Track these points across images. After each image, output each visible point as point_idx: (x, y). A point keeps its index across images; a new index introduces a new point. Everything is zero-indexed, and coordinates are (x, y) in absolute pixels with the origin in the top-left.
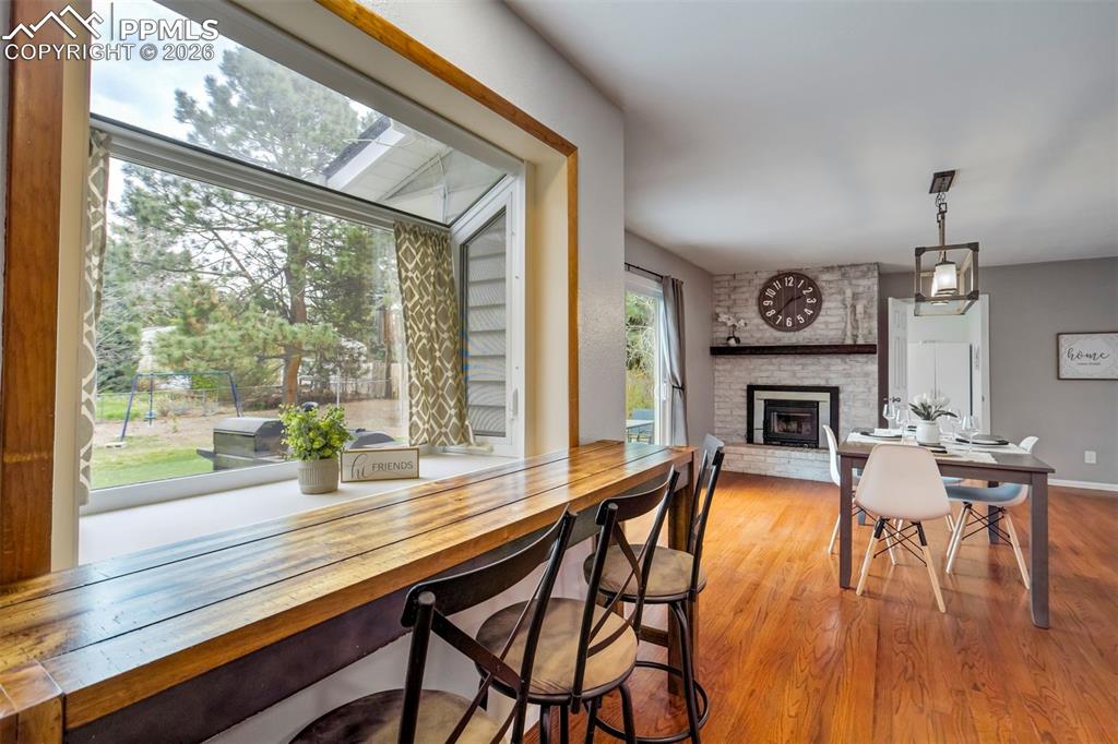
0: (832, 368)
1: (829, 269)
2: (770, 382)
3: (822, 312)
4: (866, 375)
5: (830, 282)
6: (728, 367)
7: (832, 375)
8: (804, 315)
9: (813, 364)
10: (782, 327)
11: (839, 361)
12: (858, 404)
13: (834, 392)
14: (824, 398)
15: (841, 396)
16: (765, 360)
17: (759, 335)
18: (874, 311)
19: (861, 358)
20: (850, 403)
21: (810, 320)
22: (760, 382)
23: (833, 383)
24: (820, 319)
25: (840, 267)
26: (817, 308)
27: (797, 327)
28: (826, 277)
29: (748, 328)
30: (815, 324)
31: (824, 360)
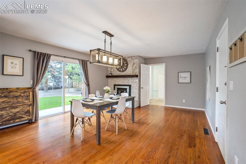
0: (130, 81)
1: (129, 57)
2: (118, 84)
3: (128, 68)
4: (136, 82)
5: (129, 60)
6: (111, 80)
7: (130, 82)
8: (124, 68)
9: (126, 80)
10: (120, 71)
11: (131, 79)
12: (135, 89)
13: (130, 86)
14: (128, 87)
15: (131, 87)
16: (117, 79)
17: (116, 73)
18: (138, 67)
19: (135, 78)
20: (133, 89)
21: (126, 69)
22: (117, 84)
23: (130, 84)
24: (128, 69)
25: (131, 57)
26: (127, 66)
27: (123, 71)
28: (129, 59)
29: (114, 71)
30: (127, 70)
31: (128, 79)
